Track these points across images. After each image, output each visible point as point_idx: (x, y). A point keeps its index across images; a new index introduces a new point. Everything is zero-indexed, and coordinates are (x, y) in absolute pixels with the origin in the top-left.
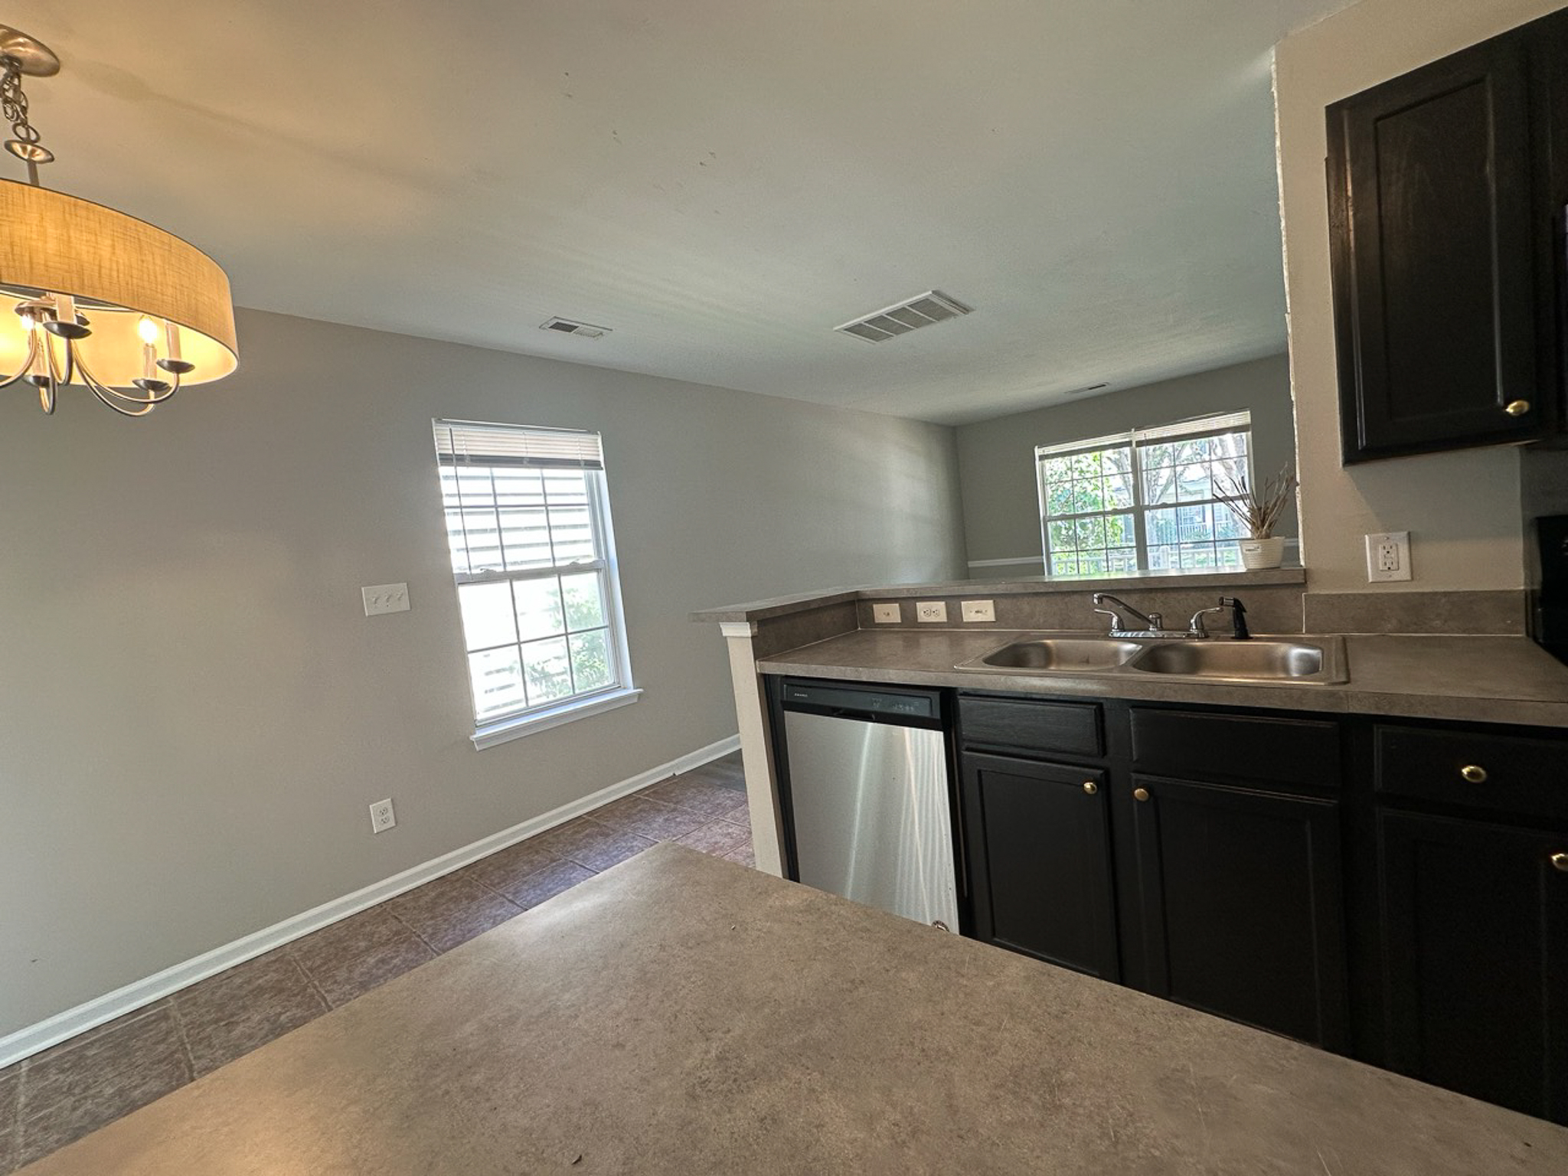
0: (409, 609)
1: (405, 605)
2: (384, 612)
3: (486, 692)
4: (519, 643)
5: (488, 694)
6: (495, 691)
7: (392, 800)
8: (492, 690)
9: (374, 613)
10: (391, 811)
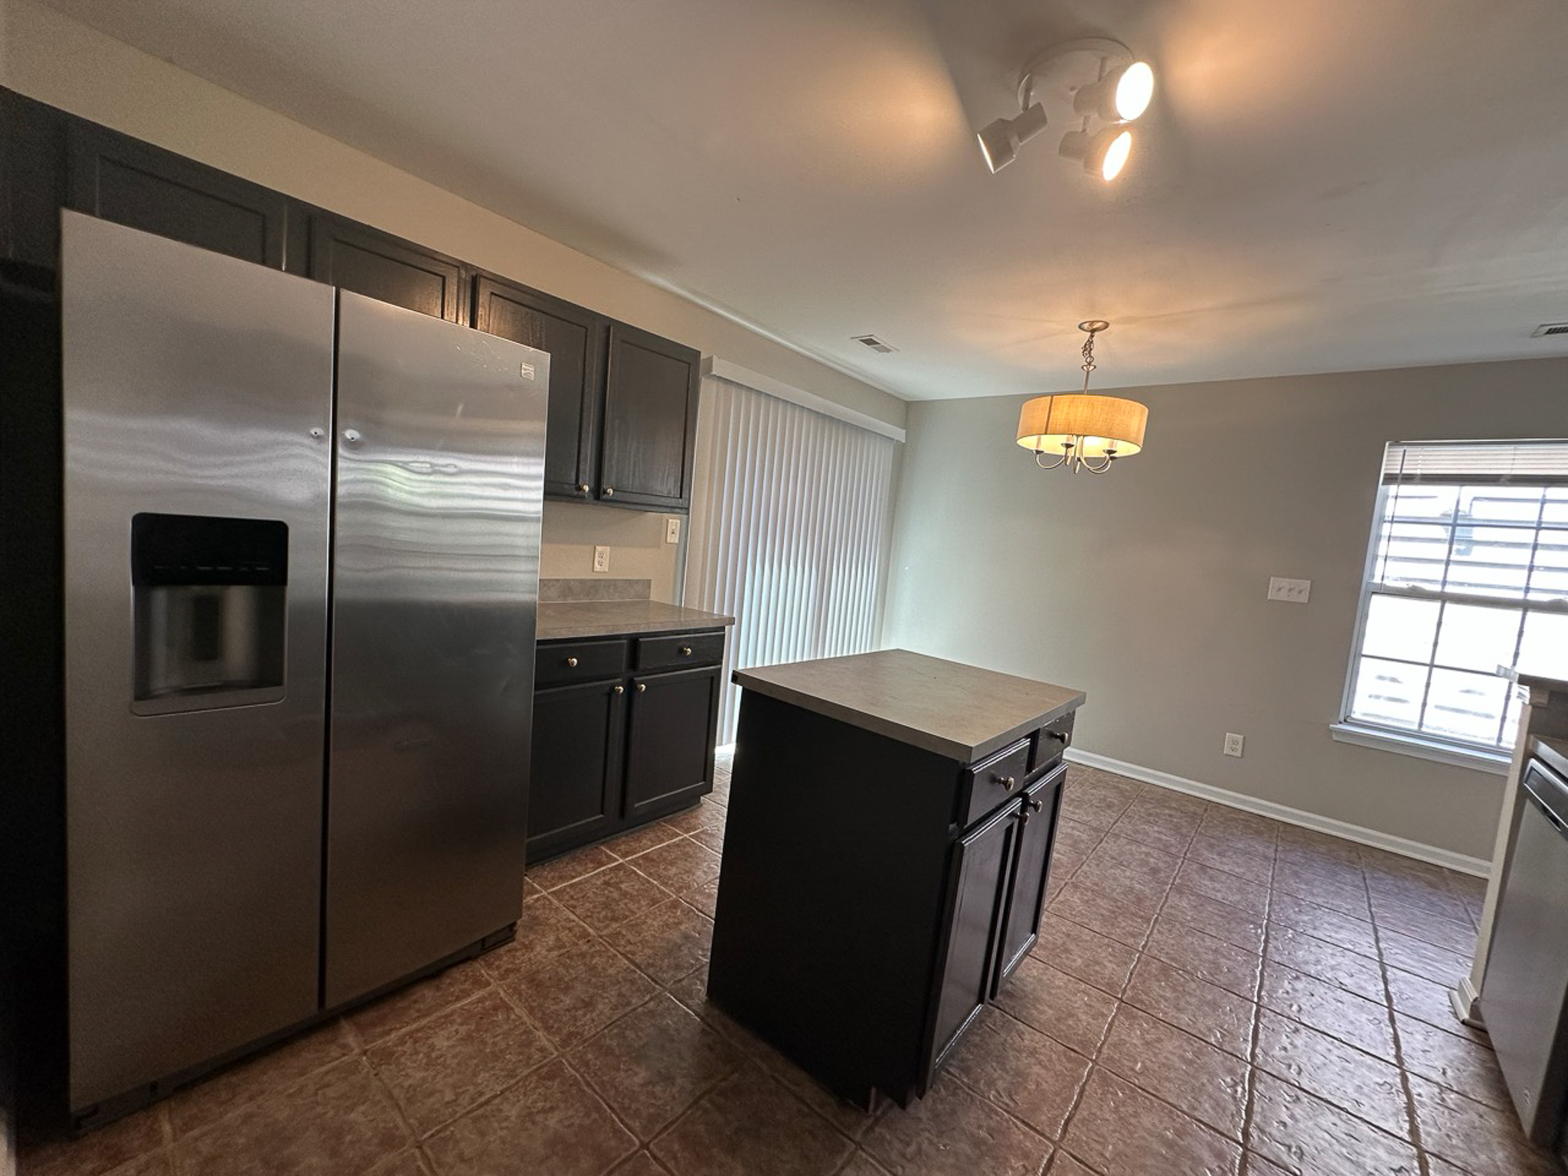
0: (1306, 601)
1: (1304, 598)
2: (1284, 599)
3: (1370, 696)
4: (1432, 666)
5: (1372, 699)
6: (1382, 700)
7: (1244, 739)
8: (1378, 697)
9: (1275, 598)
10: (1241, 744)
